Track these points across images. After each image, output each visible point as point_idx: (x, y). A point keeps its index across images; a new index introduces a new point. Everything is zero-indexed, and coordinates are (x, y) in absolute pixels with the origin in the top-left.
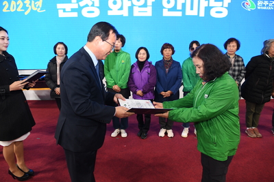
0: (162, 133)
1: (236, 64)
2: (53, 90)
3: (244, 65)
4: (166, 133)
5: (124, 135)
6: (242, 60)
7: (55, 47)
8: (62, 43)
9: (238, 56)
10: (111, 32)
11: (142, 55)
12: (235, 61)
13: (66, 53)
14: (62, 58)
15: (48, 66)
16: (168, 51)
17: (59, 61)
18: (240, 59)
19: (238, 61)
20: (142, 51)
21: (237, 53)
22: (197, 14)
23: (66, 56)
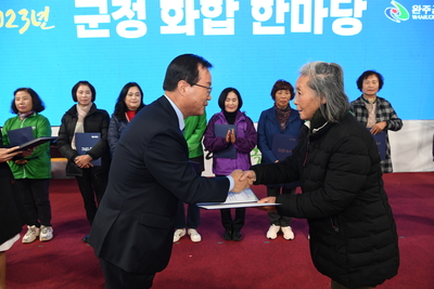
0: (272, 233)
1: (380, 112)
2: (72, 160)
4: (280, 233)
5: (196, 237)
6: (390, 106)
7: (74, 90)
8: (85, 83)
9: (382, 99)
10: (200, 68)
11: (231, 102)
12: (378, 108)
13: (93, 98)
14: (87, 108)
15: (63, 120)
16: (283, 95)
17: (82, 113)
18: (386, 104)
19: (382, 107)
20: (232, 95)
22: (309, 30)
23: (94, 105)
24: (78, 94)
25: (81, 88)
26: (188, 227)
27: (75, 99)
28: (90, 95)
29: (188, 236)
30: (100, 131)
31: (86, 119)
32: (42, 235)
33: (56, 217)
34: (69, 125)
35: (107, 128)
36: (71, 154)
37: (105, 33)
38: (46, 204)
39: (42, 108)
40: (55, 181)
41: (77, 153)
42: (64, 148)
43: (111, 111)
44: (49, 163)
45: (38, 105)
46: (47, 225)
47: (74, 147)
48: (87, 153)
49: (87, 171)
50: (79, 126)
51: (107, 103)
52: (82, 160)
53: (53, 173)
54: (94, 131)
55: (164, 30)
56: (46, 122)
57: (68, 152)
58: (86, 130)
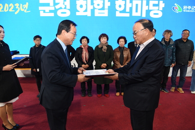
10: (71, 25)
37: (52, 15)
55: (78, 14)
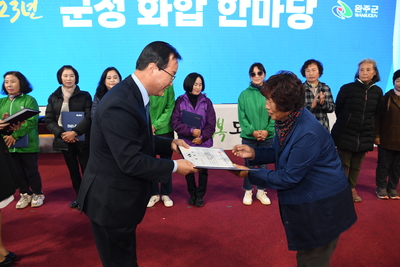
2: (58, 136)
3: (331, 96)
5: (168, 203)
6: (329, 90)
7: (59, 74)
9: (323, 84)
10: (171, 57)
13: (77, 81)
14: (72, 90)
15: (50, 101)
17: (67, 94)
18: (326, 88)
19: (323, 91)
21: (321, 80)
22: (268, 24)
23: (77, 87)
24: (63, 77)
25: (65, 72)
26: (161, 194)
27: (60, 82)
28: (73, 79)
29: (161, 202)
30: (84, 110)
31: (71, 100)
32: (34, 202)
33: (45, 186)
34: (56, 106)
35: (90, 107)
36: (58, 131)
38: (37, 176)
39: (30, 90)
40: (43, 155)
41: (63, 130)
42: (51, 125)
43: (93, 93)
44: (38, 139)
45: (25, 87)
46: (38, 193)
47: (60, 125)
48: (73, 129)
49: (72, 146)
50: (65, 106)
51: (89, 86)
52: (69, 135)
53: (41, 148)
54: (78, 110)
56: (34, 102)
57: (56, 129)
58: (71, 109)
